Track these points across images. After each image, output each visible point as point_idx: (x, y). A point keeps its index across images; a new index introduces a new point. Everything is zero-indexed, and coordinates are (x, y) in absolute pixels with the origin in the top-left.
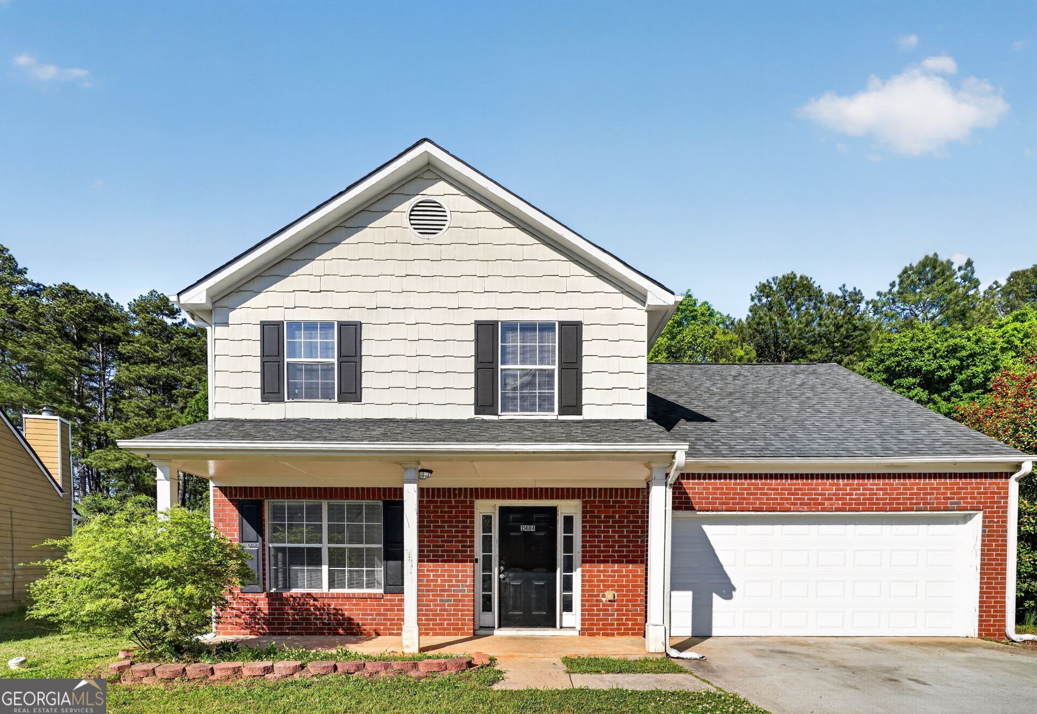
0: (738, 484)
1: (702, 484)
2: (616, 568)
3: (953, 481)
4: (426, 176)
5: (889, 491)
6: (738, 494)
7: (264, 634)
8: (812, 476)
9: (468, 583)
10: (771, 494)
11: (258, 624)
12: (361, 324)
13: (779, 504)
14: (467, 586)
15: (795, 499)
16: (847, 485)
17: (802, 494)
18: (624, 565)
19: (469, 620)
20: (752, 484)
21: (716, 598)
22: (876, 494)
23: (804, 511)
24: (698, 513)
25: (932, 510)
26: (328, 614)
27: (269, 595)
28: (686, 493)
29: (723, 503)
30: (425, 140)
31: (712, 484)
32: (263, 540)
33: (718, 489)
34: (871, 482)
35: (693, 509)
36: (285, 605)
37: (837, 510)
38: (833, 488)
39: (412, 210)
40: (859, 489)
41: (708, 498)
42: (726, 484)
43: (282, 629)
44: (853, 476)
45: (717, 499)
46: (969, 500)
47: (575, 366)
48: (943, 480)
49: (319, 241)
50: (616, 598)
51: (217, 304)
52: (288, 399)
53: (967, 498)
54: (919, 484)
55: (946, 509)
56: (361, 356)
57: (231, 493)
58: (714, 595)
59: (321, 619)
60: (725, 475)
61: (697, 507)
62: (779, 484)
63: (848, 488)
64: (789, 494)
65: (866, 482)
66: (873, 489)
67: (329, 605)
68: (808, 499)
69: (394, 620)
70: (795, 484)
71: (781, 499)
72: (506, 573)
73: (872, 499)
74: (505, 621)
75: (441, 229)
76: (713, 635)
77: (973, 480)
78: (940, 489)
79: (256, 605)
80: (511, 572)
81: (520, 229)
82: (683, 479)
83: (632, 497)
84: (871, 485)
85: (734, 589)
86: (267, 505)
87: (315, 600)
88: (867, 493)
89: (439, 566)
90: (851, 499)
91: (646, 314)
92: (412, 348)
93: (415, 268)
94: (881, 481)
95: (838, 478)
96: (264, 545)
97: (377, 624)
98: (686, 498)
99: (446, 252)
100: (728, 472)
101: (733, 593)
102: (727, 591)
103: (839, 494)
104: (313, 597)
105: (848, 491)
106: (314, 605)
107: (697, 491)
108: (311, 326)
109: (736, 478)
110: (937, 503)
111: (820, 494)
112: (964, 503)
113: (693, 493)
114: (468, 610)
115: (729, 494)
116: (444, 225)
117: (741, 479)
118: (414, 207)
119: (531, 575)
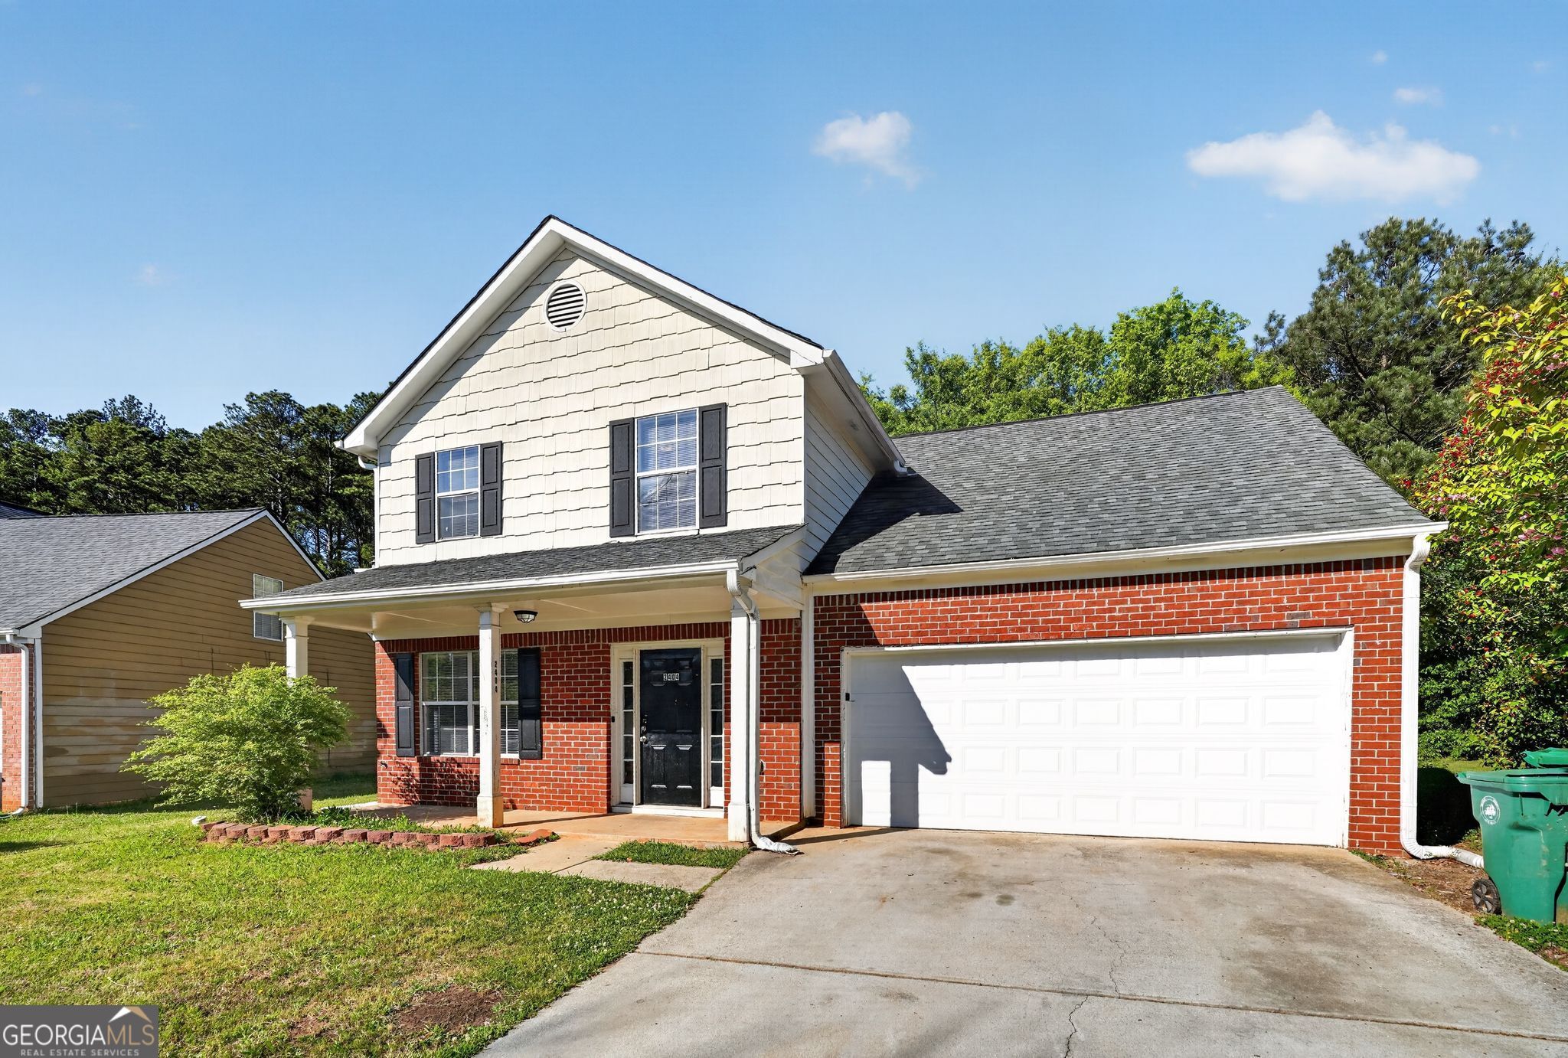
0: (939, 604)
1: (888, 607)
2: (782, 729)
3: (1293, 578)
4: (563, 257)
5: (1176, 603)
6: (939, 619)
7: (417, 803)
8: (1050, 586)
9: (601, 748)
10: (987, 616)
11: (411, 791)
12: (502, 444)
13: (999, 631)
14: (601, 751)
15: (1023, 622)
16: (1105, 596)
17: (1034, 615)
18: (774, 724)
19: (602, 793)
20: (959, 604)
21: (924, 773)
22: (1153, 608)
23: (1039, 640)
24: (887, 649)
25: (1255, 628)
26: (471, 782)
27: (420, 760)
28: (867, 622)
29: (919, 634)
30: (549, 217)
31: (901, 607)
32: (416, 698)
33: (910, 613)
34: (1146, 589)
35: (876, 643)
36: (433, 771)
37: (1091, 636)
38: (1082, 603)
39: (550, 301)
40: (1125, 602)
41: (897, 627)
42: (922, 606)
43: (430, 798)
44: (1115, 582)
45: (909, 627)
46: (1324, 610)
47: (717, 462)
48: (1273, 579)
49: (465, 357)
50: (765, 769)
51: (381, 444)
52: (439, 539)
53: (1320, 606)
54: (1229, 587)
55: (1281, 627)
56: (502, 482)
57: (389, 646)
58: (921, 768)
59: (464, 788)
60: (921, 592)
61: (882, 641)
62: (998, 602)
63: (1107, 601)
64: (1013, 615)
65: (1137, 589)
66: (1148, 601)
67: (471, 772)
68: (1044, 621)
69: (529, 790)
70: (1023, 600)
71: (1002, 623)
72: (648, 734)
73: (1148, 616)
74: (647, 796)
75: (577, 317)
76: (920, 826)
77: (1333, 575)
78: (1268, 593)
79: (410, 770)
80: (654, 733)
81: (658, 298)
82: (863, 601)
83: (783, 631)
84: (1146, 593)
85: (950, 759)
86: (421, 658)
87: (459, 765)
88: (1138, 607)
89: (572, 727)
90: (1111, 618)
91: (802, 379)
92: (548, 465)
93: (550, 370)
94: (1163, 587)
95: (1091, 586)
96: (416, 704)
97: (514, 796)
98: (867, 629)
99: (583, 343)
100: (924, 588)
101: (948, 764)
102: (939, 762)
103: (1092, 611)
104: (456, 762)
105: (1107, 606)
106: (458, 772)
107: (881, 617)
108: (458, 453)
109: (935, 596)
110: (1264, 618)
111: (1061, 613)
112: (1314, 615)
113: (877, 621)
114: (602, 781)
115: (926, 619)
116: (580, 311)
117: (942, 596)
118: (551, 297)
119: (676, 737)
